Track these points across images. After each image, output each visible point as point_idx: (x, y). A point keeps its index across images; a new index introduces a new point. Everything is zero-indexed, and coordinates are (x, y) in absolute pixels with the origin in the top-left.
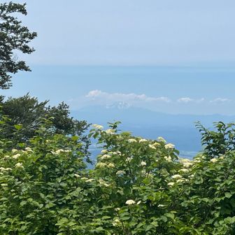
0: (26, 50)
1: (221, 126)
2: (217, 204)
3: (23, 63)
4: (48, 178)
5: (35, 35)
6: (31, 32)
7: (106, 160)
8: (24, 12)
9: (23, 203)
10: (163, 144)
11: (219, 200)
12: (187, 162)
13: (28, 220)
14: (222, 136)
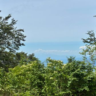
0: (24, 40)
1: (71, 57)
2: (71, 71)
3: (23, 44)
4: (39, 68)
5: (26, 36)
6: (25, 36)
7: (49, 65)
8: (23, 31)
9: (35, 73)
10: (60, 61)
11: (71, 70)
12: (65, 65)
13: (36, 76)
14: (71, 59)
